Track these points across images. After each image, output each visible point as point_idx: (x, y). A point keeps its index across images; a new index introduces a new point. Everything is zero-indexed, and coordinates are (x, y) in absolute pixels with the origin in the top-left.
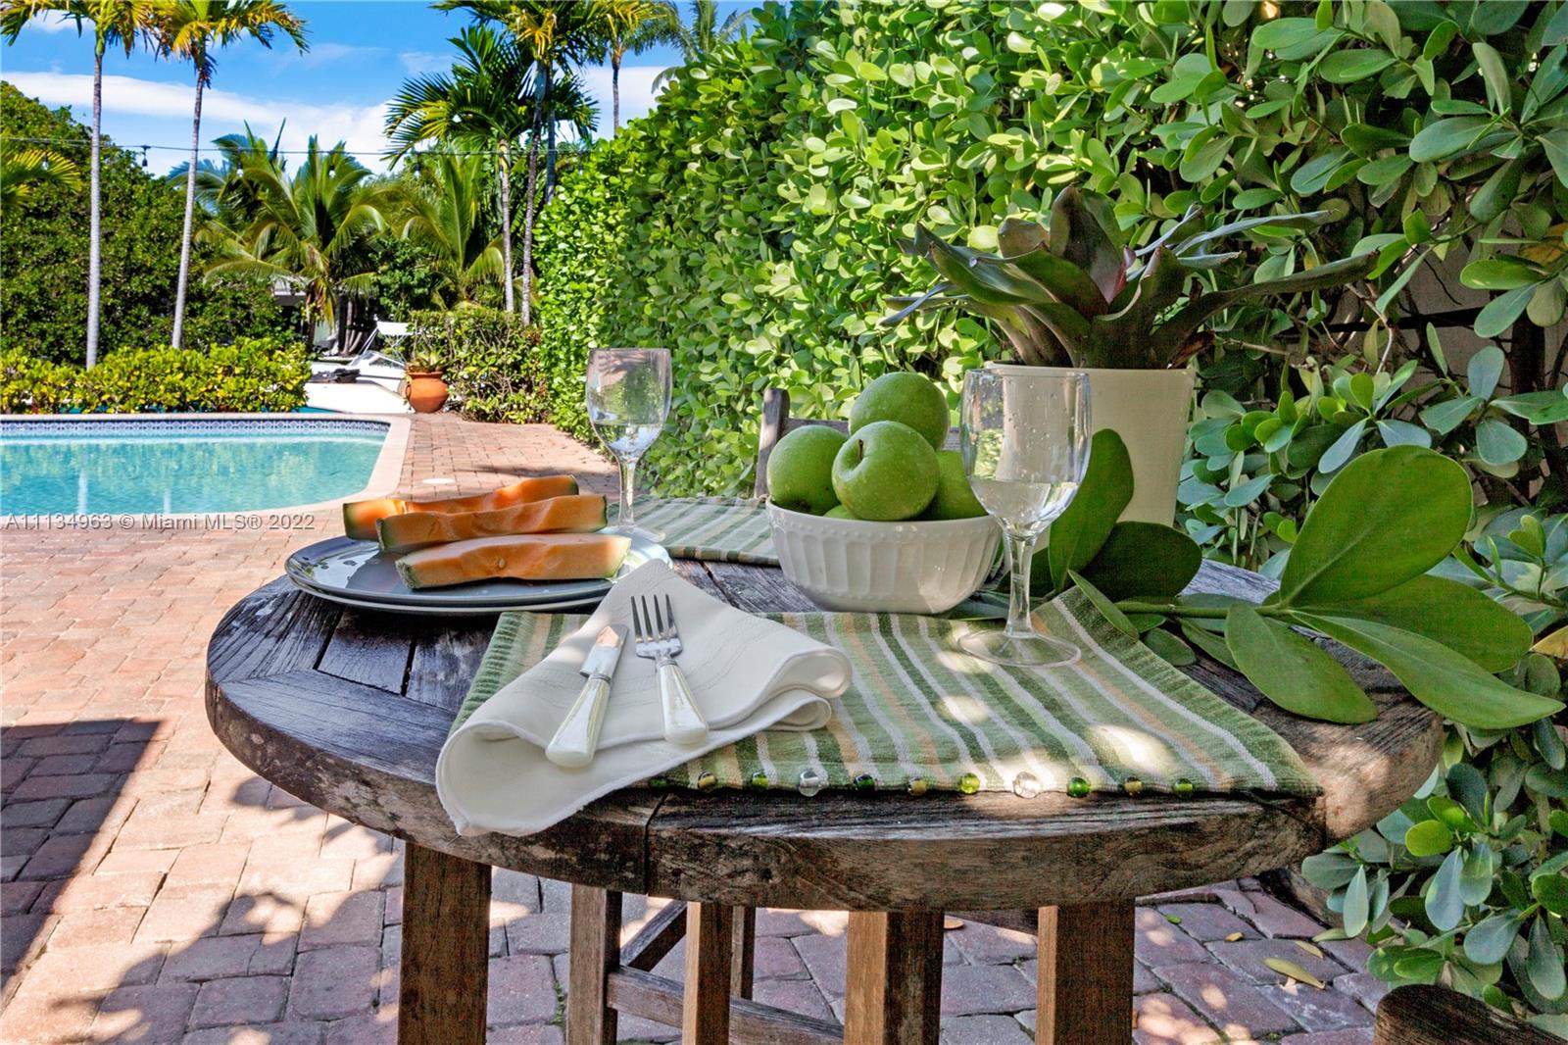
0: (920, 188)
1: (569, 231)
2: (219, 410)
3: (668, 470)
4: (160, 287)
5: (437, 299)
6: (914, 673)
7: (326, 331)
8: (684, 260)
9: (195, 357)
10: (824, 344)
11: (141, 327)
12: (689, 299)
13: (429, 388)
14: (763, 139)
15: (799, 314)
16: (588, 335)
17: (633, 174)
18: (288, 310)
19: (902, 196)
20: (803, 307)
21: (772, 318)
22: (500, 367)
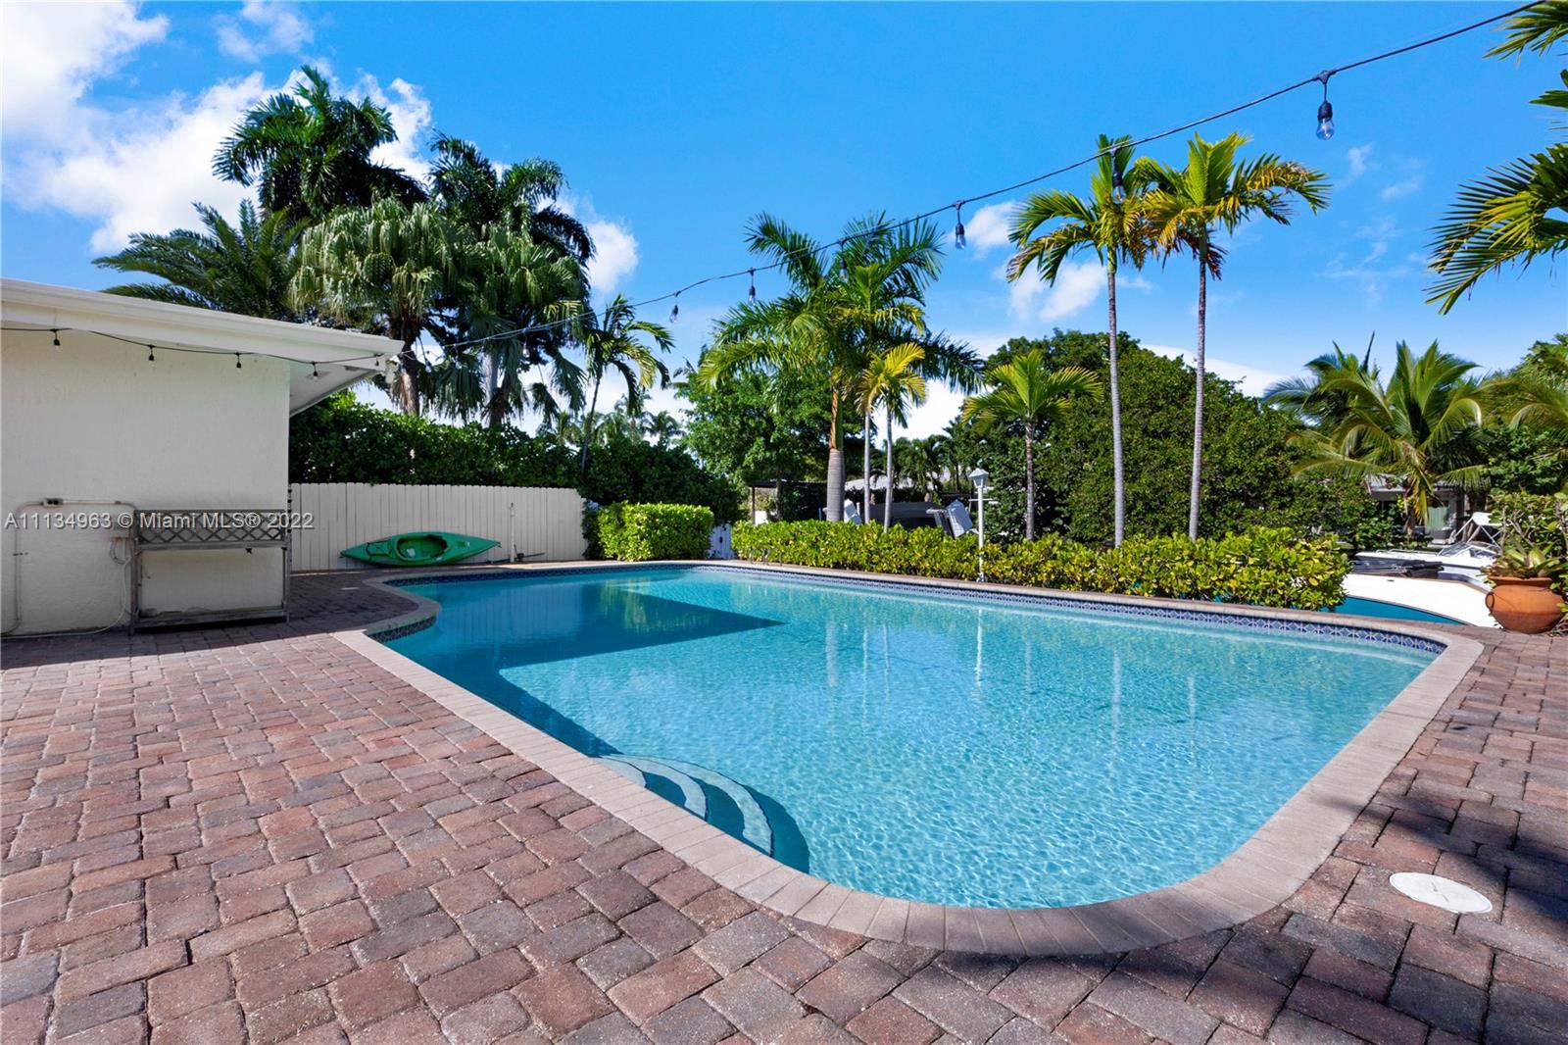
2: (1233, 603)
13: (1526, 600)
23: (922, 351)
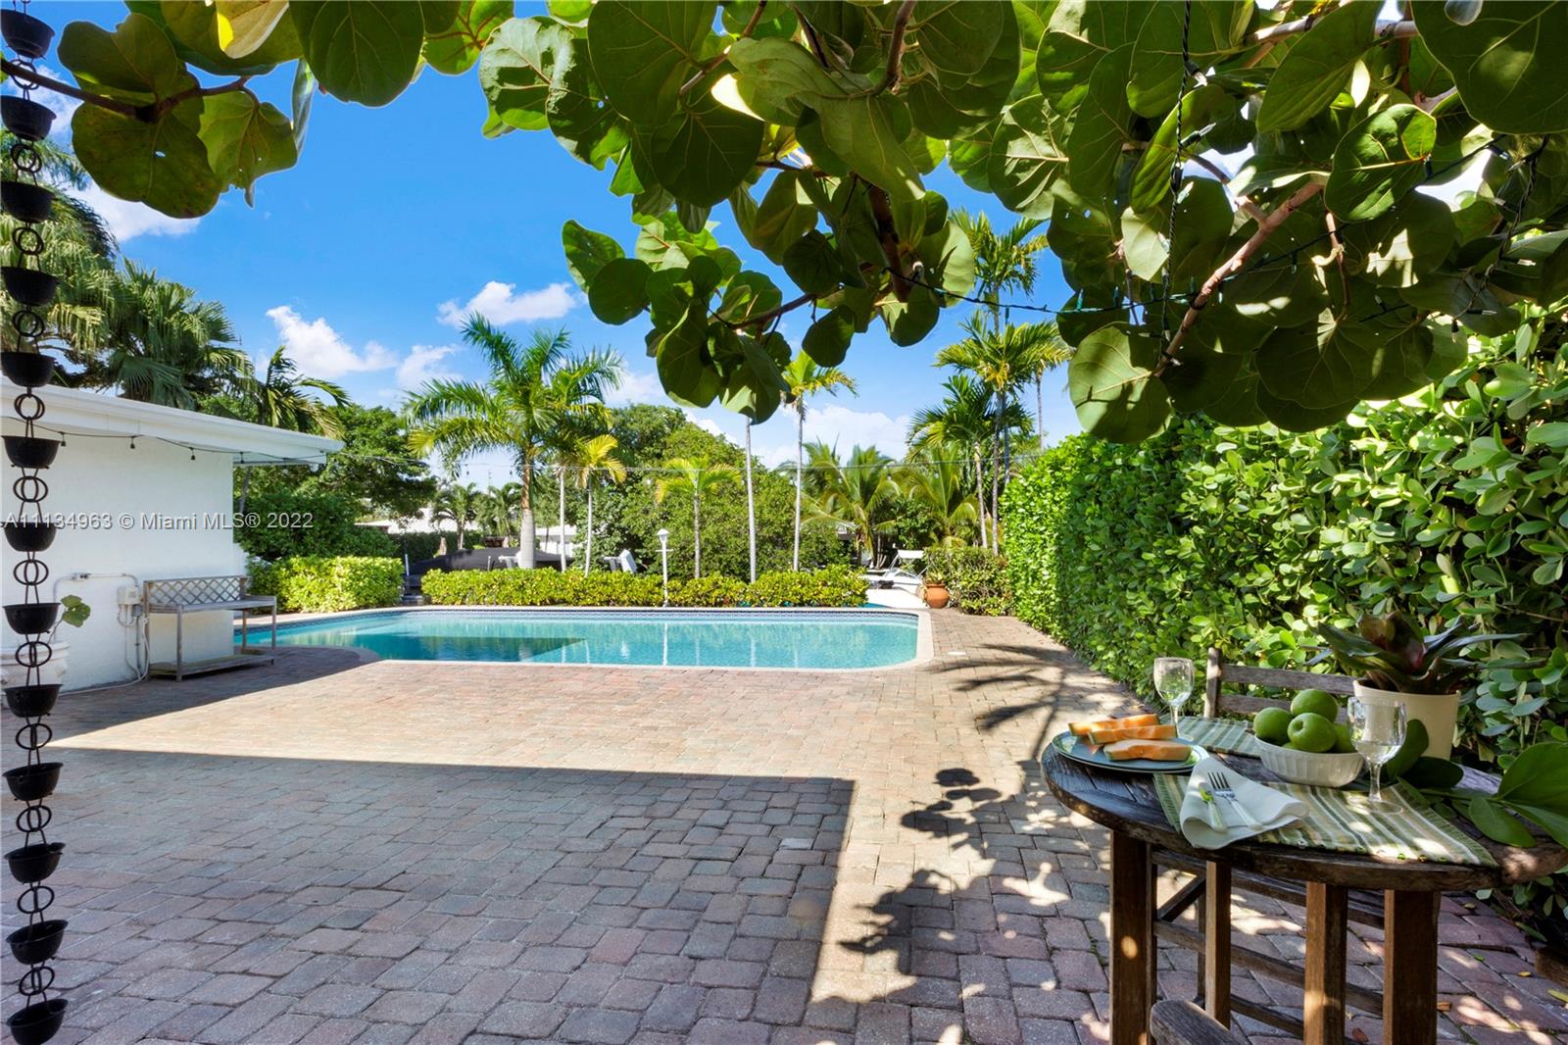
0: (1284, 500)
1: (1026, 501)
2: (820, 606)
3: (1102, 653)
4: (778, 533)
5: (933, 535)
6: (1330, 811)
7: (867, 556)
8: (1112, 528)
9: (806, 574)
10: (1216, 589)
11: (769, 556)
12: (1116, 552)
13: (938, 594)
14: (1166, 458)
15: (1197, 570)
16: (1041, 566)
17: (1070, 471)
18: (846, 542)
19: (1271, 505)
20: (1202, 566)
21: (1177, 569)
22: (981, 582)
23: (615, 441)
